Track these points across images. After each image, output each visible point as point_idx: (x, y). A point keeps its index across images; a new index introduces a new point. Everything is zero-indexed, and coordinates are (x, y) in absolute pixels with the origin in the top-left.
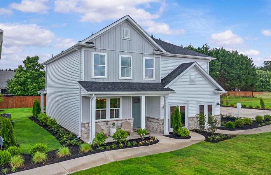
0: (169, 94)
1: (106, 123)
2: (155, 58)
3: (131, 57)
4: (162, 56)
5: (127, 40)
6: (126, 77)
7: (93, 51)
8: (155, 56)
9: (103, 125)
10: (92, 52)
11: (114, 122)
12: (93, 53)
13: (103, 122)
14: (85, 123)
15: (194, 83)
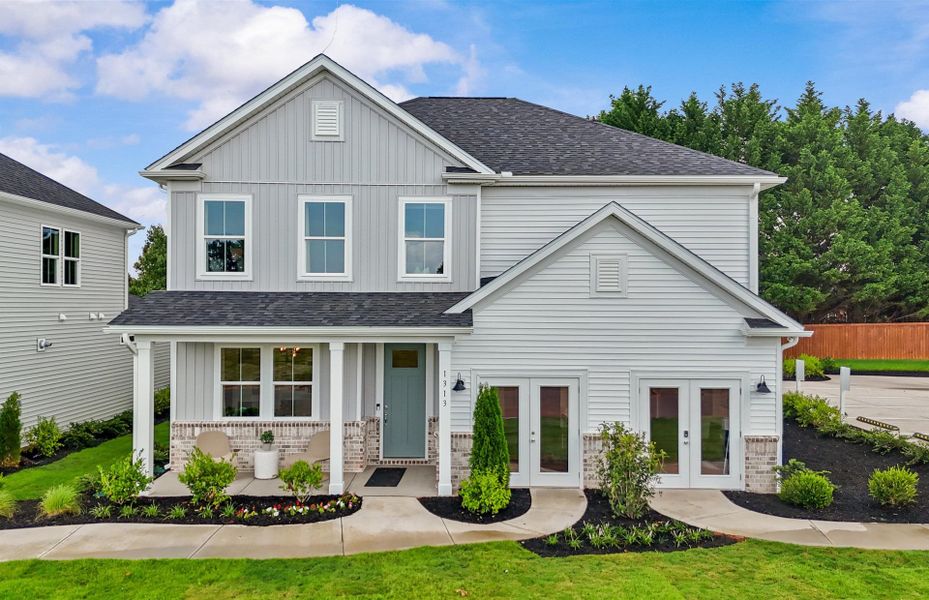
0: (456, 336)
1: (257, 432)
2: (451, 199)
3: (346, 202)
4: (484, 187)
5: (330, 141)
6: (326, 274)
7: (201, 192)
8: (451, 190)
9: (247, 437)
10: (199, 196)
11: (271, 428)
12: (201, 199)
13: (245, 425)
14: (181, 425)
15: (617, 295)
